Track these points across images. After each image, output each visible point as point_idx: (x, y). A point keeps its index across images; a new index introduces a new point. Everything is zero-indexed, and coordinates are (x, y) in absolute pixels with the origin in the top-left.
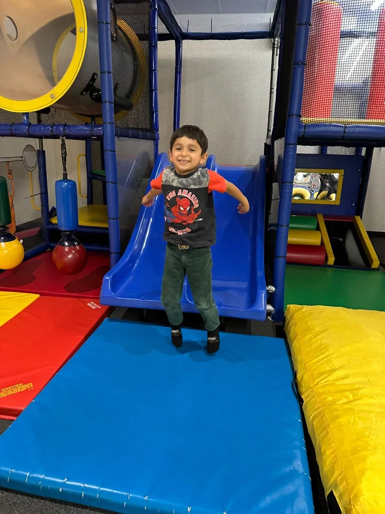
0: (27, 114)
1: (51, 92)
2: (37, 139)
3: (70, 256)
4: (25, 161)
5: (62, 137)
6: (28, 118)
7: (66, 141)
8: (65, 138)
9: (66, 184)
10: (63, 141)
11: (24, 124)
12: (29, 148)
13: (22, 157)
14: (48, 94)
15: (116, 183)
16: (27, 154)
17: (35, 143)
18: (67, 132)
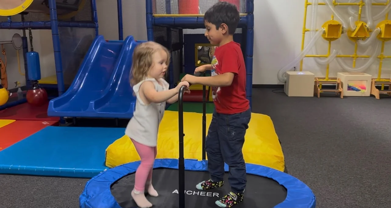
0: (10, 16)
1: (22, 5)
2: (22, 30)
3: (36, 95)
4: (14, 44)
5: (29, 28)
6: (10, 19)
7: (32, 30)
8: (31, 29)
9: (32, 54)
10: (30, 31)
11: (8, 22)
12: (16, 35)
13: (12, 41)
14: (21, 6)
15: (60, 52)
16: (15, 39)
17: (21, 32)
18: (32, 25)
